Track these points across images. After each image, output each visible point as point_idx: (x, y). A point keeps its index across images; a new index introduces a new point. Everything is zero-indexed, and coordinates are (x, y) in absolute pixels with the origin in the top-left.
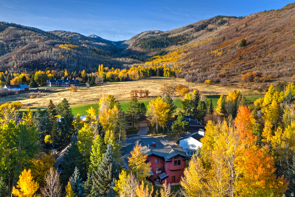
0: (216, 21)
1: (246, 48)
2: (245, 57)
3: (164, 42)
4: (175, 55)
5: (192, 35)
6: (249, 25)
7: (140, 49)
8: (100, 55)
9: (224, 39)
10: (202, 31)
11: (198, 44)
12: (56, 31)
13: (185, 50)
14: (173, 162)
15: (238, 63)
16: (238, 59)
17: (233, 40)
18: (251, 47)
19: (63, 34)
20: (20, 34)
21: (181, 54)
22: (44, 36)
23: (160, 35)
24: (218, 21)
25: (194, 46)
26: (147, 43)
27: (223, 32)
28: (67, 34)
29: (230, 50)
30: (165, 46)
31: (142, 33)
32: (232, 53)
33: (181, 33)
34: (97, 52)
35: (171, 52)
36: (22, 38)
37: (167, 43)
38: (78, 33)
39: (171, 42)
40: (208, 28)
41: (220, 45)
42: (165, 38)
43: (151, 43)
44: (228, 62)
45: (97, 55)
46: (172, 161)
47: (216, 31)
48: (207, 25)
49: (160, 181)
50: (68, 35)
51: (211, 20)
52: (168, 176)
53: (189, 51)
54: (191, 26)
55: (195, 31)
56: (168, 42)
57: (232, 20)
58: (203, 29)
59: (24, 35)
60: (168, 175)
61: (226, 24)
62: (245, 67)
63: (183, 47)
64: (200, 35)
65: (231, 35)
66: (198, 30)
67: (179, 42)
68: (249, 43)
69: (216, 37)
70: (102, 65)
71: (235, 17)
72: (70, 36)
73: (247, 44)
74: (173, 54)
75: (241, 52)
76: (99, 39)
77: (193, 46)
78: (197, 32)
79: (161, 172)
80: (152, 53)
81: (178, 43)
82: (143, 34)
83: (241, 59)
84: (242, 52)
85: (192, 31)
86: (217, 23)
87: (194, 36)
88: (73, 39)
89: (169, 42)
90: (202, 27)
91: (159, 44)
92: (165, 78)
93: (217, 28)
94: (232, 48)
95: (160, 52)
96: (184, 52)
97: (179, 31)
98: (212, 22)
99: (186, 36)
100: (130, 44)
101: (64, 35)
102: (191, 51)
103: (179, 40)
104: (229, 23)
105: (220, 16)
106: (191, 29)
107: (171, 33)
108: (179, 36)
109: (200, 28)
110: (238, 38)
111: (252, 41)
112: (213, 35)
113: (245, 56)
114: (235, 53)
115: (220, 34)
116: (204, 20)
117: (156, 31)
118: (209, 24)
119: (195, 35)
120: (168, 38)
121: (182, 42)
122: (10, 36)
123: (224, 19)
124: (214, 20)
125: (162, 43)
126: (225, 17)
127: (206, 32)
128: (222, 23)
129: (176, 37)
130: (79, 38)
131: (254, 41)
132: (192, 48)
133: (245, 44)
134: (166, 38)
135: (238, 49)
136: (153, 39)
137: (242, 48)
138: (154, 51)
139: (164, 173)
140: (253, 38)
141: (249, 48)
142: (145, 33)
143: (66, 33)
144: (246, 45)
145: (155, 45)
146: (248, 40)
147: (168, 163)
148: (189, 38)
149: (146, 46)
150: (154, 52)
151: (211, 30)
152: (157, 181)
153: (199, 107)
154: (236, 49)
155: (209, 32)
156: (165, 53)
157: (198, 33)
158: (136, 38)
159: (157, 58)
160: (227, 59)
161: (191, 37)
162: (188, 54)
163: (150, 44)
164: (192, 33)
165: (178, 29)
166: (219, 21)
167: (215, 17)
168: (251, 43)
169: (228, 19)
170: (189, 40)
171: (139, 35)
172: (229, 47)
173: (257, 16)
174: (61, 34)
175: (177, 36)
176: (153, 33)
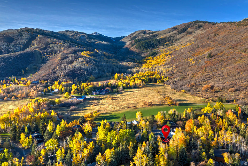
0: (194, 25)
1: (211, 59)
3: (154, 43)
4: (163, 57)
5: (176, 36)
6: (217, 35)
7: (136, 50)
10: (183, 34)
11: (179, 48)
12: (67, 31)
13: (171, 53)
15: (203, 74)
16: (204, 70)
17: (204, 49)
18: (214, 59)
19: (73, 34)
20: (49, 43)
21: (168, 56)
22: (67, 44)
23: (151, 36)
24: (196, 25)
25: (177, 49)
26: (141, 45)
27: (198, 37)
28: (76, 34)
29: (200, 60)
30: (155, 47)
31: (136, 32)
32: (201, 63)
33: (167, 35)
35: (160, 53)
37: (156, 44)
38: (85, 33)
39: (159, 43)
40: (188, 31)
42: (155, 40)
43: (144, 44)
44: (197, 72)
48: (187, 29)
50: (77, 35)
51: (190, 24)
53: (173, 54)
54: (175, 29)
55: (178, 34)
56: (157, 43)
57: (207, 25)
58: (184, 32)
61: (202, 28)
63: (169, 49)
64: (182, 37)
66: (180, 33)
67: (166, 43)
68: (214, 56)
69: (193, 42)
70: (117, 74)
71: (209, 23)
72: (79, 35)
73: (212, 56)
74: (161, 55)
75: (207, 63)
76: (101, 37)
78: (179, 35)
80: (146, 53)
81: (165, 44)
83: (206, 70)
85: (175, 34)
86: (195, 27)
87: (177, 38)
88: (81, 38)
89: (158, 43)
90: (183, 30)
91: (150, 45)
92: (158, 84)
93: (195, 32)
94: (202, 58)
95: (152, 53)
97: (166, 32)
98: (191, 26)
99: (171, 38)
100: (126, 41)
101: (74, 35)
102: (175, 54)
103: (166, 41)
104: (204, 28)
105: (197, 21)
106: (175, 32)
107: (159, 34)
108: (165, 38)
109: (182, 31)
110: (208, 48)
111: (215, 54)
112: (191, 40)
114: (203, 64)
115: (196, 40)
116: (185, 23)
117: (147, 30)
118: (189, 27)
119: (178, 36)
121: (168, 43)
123: (201, 24)
124: (193, 24)
125: (153, 44)
126: (201, 22)
127: (186, 34)
128: (199, 27)
129: (163, 39)
130: (86, 37)
131: (217, 54)
132: (175, 51)
134: (156, 40)
135: (206, 60)
136: (146, 41)
138: (147, 52)
140: (216, 51)
142: (138, 32)
143: (76, 33)
145: (147, 46)
148: (173, 40)
149: (141, 47)
150: (147, 53)
151: (190, 33)
154: (204, 60)
155: (189, 35)
156: (155, 54)
157: (180, 36)
158: (131, 36)
159: (150, 59)
160: (197, 69)
161: (175, 39)
162: (172, 57)
163: (144, 46)
164: (176, 35)
165: (164, 30)
166: (197, 25)
167: (194, 21)
169: (203, 24)
170: (173, 42)
172: (200, 57)
173: (224, 26)
174: (71, 34)
175: (164, 37)
176: (145, 32)
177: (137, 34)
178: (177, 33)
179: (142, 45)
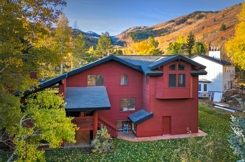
0: (194, 16)
1: (225, 31)
2: (227, 37)
3: (149, 34)
5: (174, 28)
6: (226, 16)
8: (93, 44)
9: (203, 28)
10: (182, 25)
11: (179, 34)
13: (168, 39)
14: (166, 78)
15: (220, 42)
16: (219, 40)
17: (212, 27)
18: (231, 30)
21: (164, 42)
23: (146, 29)
24: (196, 16)
27: (201, 23)
29: (210, 34)
32: (213, 36)
33: (164, 27)
38: (77, 29)
39: (155, 34)
40: (187, 22)
41: (200, 32)
43: (137, 35)
46: (161, 75)
47: (195, 24)
48: (187, 20)
49: (131, 130)
51: (190, 15)
52: (152, 115)
53: (171, 40)
54: (173, 21)
55: (176, 25)
56: (152, 34)
57: (209, 14)
58: (183, 23)
60: (151, 113)
61: (204, 18)
63: (165, 37)
64: (181, 27)
65: (209, 25)
66: (178, 24)
67: (162, 34)
68: (228, 28)
69: (195, 27)
70: (92, 47)
71: (212, 12)
73: (226, 28)
75: (222, 34)
76: (95, 35)
77: (174, 36)
78: (177, 26)
79: (134, 109)
82: (131, 29)
83: (223, 40)
84: (223, 34)
85: (173, 25)
86: (195, 17)
87: (175, 29)
89: (153, 34)
90: (182, 21)
91: (145, 36)
93: (196, 21)
94: (212, 32)
96: (167, 41)
97: (162, 25)
98: (191, 17)
99: (168, 29)
102: (173, 40)
103: (162, 32)
104: (206, 17)
105: (198, 11)
106: (172, 23)
107: (155, 27)
109: (180, 22)
110: (217, 25)
111: (231, 26)
112: (193, 27)
113: (227, 36)
114: (215, 36)
115: (199, 25)
116: (184, 16)
117: (142, 26)
118: (189, 18)
119: (176, 28)
120: (152, 31)
121: (165, 34)
123: (202, 14)
124: (193, 15)
125: (147, 35)
126: (202, 12)
127: (186, 25)
128: (200, 17)
129: (159, 30)
131: (233, 26)
132: (174, 37)
134: (151, 31)
135: (219, 32)
136: (140, 32)
137: (222, 31)
139: (143, 111)
140: (232, 23)
141: (229, 31)
142: (133, 29)
144: (226, 29)
145: (141, 37)
146: (227, 25)
148: (171, 30)
149: (133, 37)
151: (190, 23)
152: (125, 129)
153: (194, 50)
154: (216, 33)
155: (189, 25)
157: (179, 27)
158: (125, 32)
160: (208, 40)
161: (173, 30)
163: (137, 36)
164: (174, 26)
166: (198, 16)
167: (193, 13)
168: (231, 28)
169: (205, 14)
170: (171, 33)
171: (128, 30)
172: (209, 32)
173: (233, 8)
175: (160, 29)
176: (140, 28)
177: (131, 30)
178: (175, 24)
179: (135, 36)
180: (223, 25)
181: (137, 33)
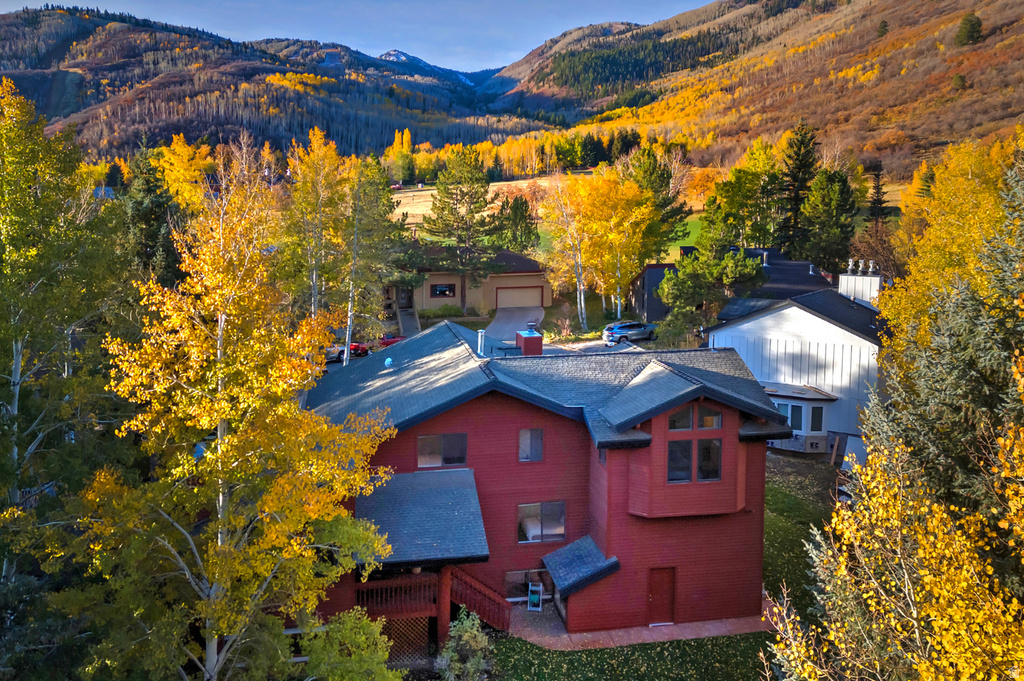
1: (979, 48)
2: (982, 77)
3: (645, 58)
4: (687, 103)
5: (754, 28)
7: (556, 89)
8: (408, 111)
9: (884, 28)
10: (791, 13)
11: (775, 58)
12: (268, 41)
13: (726, 82)
14: (659, 453)
15: (952, 100)
16: (949, 88)
17: (921, 26)
18: (1006, 42)
19: (292, 48)
20: (143, 46)
21: (711, 97)
22: (221, 51)
23: (632, 37)
25: (759, 67)
26: (581, 66)
27: (875, 7)
28: (305, 50)
29: (912, 62)
30: (651, 73)
31: (565, 34)
32: (921, 69)
33: (712, 26)
34: (398, 101)
35: (672, 91)
36: (149, 57)
37: (656, 62)
38: (341, 46)
39: (672, 59)
41: (867, 51)
42: (650, 46)
43: (596, 64)
44: (905, 102)
45: (400, 108)
47: (849, 9)
49: (552, 600)
50: (307, 54)
53: (741, 84)
55: (764, 16)
56: (661, 58)
58: (796, 6)
59: (155, 48)
62: (985, 112)
63: (717, 74)
64: (785, 25)
65: (911, 15)
66: (775, 10)
67: (702, 59)
68: (994, 31)
69: (847, 26)
70: (406, 131)
72: (315, 55)
73: (984, 33)
74: (678, 97)
75: (961, 63)
76: (414, 66)
77: (755, 66)
78: (771, 19)
79: (561, 530)
80: (600, 100)
81: (699, 63)
82: (569, 39)
83: (964, 88)
84: (966, 62)
85: (751, 16)
87: (759, 33)
88: (324, 64)
89: (665, 59)
91: (627, 67)
94: (920, 53)
95: (629, 95)
96: (721, 90)
97: (703, 17)
99: (731, 35)
100: (520, 77)
101: (296, 53)
102: (749, 86)
103: (702, 48)
106: (749, 8)
107: (672, 27)
108: (700, 37)
110: (944, 18)
111: (1006, 21)
112: (837, 23)
113: (982, 74)
114: (934, 68)
115: (864, 17)
117: (617, 23)
119: (765, 27)
120: (660, 44)
121: (715, 57)
122: (110, 52)
125: (637, 63)
127: (807, 15)
129: (691, 41)
130: (344, 61)
131: (1016, 21)
132: (753, 74)
133: (979, 32)
134: (654, 47)
135: (949, 53)
136: (606, 52)
137: (965, 48)
138: (607, 93)
139: (586, 543)
140: (1010, 8)
141: (997, 46)
142: (575, 36)
143: (302, 47)
144: (982, 36)
145: (612, 73)
146: (987, 20)
147: (617, 459)
148: (741, 41)
149: (579, 76)
150: (606, 98)
151: (828, 6)
152: (535, 598)
153: (813, 202)
154: (936, 55)
155: (822, 15)
156: (647, 97)
157: (777, 22)
158: (543, 52)
159: (619, 117)
160: (901, 92)
161: (750, 39)
162: (736, 95)
163: (595, 70)
164: (754, 21)
165: (698, 10)
168: (1004, 30)
170: (741, 50)
171: (555, 42)
172: (907, 50)
174: (285, 52)
175: (695, 34)
176: (606, 32)
177: (570, 43)
178: (761, 12)
179: (586, 70)
180: (970, 21)
181: (596, 58)
